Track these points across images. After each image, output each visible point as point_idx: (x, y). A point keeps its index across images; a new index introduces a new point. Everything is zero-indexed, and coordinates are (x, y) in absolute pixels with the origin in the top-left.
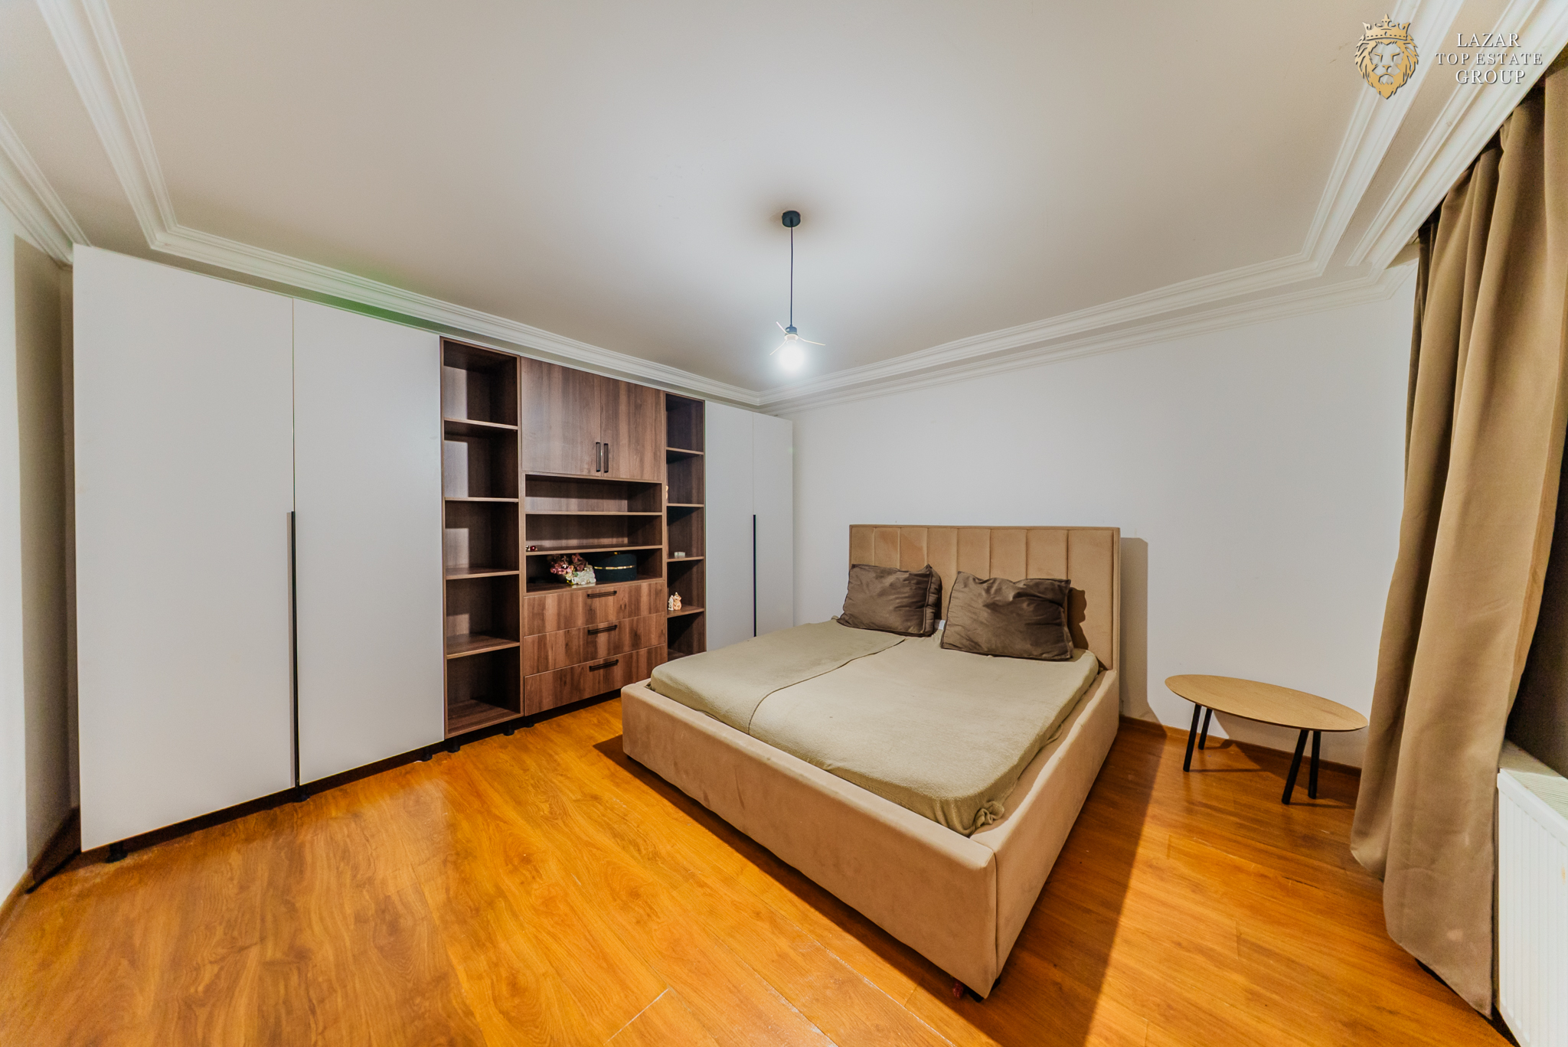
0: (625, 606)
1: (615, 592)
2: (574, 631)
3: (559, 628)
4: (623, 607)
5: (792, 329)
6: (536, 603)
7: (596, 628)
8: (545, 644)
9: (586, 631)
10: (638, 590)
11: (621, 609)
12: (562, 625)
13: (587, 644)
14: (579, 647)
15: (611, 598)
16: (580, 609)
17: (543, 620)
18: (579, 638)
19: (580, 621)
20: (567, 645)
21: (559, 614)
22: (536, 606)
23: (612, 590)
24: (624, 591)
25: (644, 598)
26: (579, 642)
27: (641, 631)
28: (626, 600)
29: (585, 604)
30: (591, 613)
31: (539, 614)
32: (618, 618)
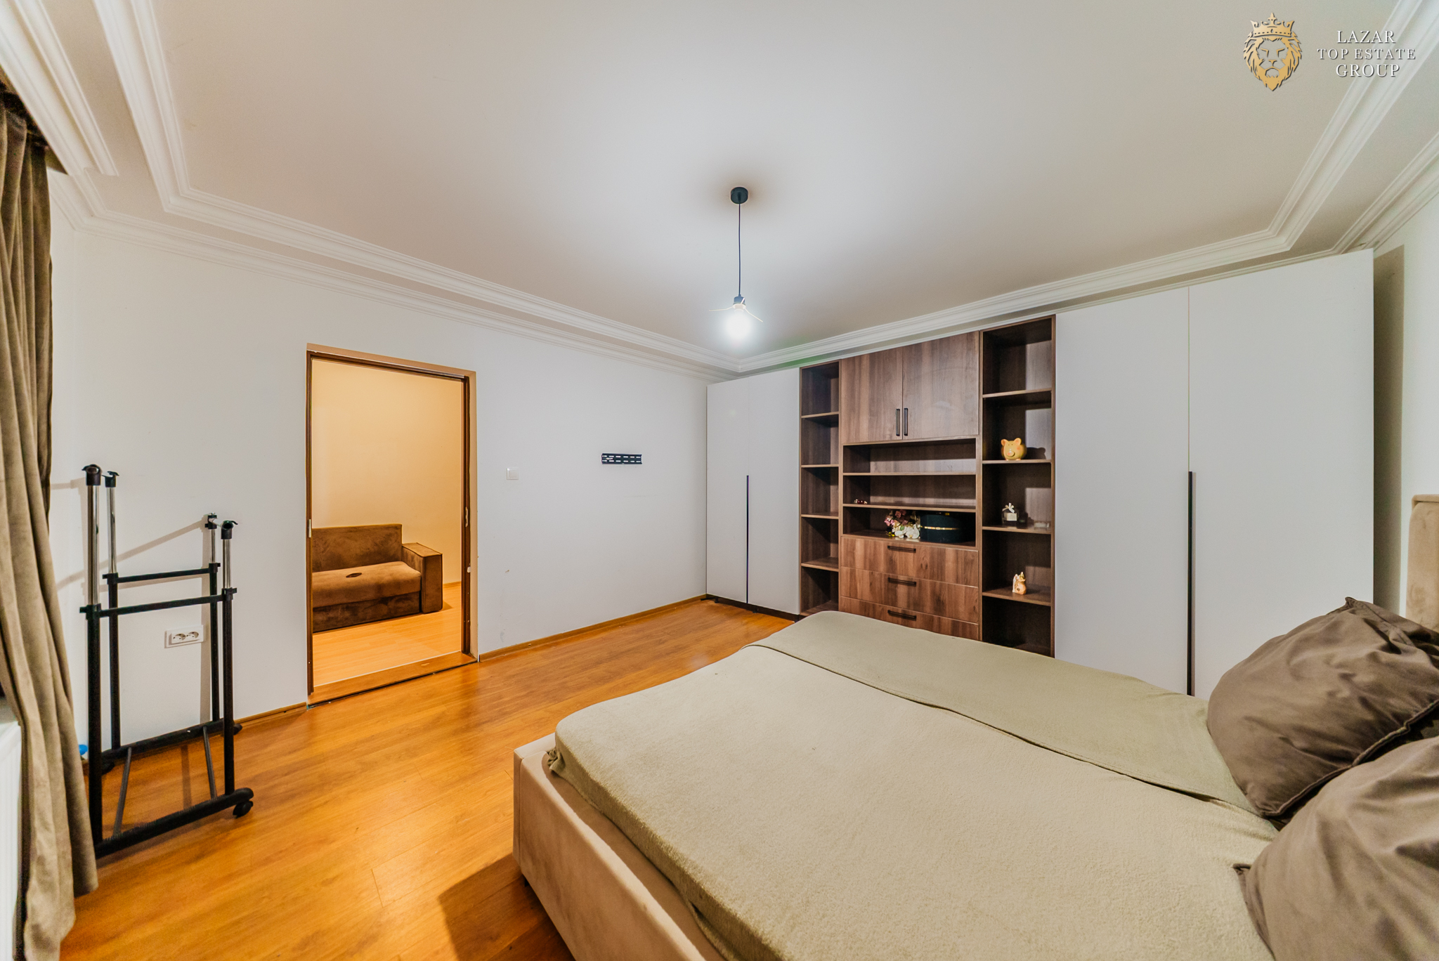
0: (927, 566)
1: (914, 550)
2: (876, 574)
3: (865, 568)
4: (924, 566)
5: (739, 299)
6: (849, 543)
7: (895, 578)
8: (855, 577)
9: (887, 577)
10: (942, 554)
11: (921, 568)
12: (868, 567)
13: (888, 590)
14: (881, 589)
15: (911, 555)
16: (882, 558)
17: (854, 558)
18: (881, 581)
19: (882, 567)
20: (871, 584)
21: (865, 557)
22: (849, 546)
23: (912, 548)
24: (925, 551)
25: (950, 565)
26: (881, 585)
27: (945, 596)
28: (928, 560)
29: (886, 554)
30: (891, 563)
31: (851, 552)
32: (918, 577)
